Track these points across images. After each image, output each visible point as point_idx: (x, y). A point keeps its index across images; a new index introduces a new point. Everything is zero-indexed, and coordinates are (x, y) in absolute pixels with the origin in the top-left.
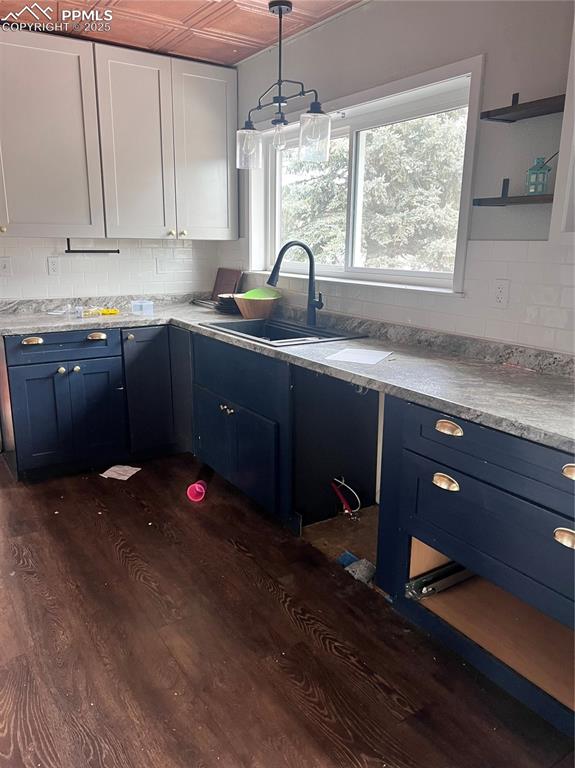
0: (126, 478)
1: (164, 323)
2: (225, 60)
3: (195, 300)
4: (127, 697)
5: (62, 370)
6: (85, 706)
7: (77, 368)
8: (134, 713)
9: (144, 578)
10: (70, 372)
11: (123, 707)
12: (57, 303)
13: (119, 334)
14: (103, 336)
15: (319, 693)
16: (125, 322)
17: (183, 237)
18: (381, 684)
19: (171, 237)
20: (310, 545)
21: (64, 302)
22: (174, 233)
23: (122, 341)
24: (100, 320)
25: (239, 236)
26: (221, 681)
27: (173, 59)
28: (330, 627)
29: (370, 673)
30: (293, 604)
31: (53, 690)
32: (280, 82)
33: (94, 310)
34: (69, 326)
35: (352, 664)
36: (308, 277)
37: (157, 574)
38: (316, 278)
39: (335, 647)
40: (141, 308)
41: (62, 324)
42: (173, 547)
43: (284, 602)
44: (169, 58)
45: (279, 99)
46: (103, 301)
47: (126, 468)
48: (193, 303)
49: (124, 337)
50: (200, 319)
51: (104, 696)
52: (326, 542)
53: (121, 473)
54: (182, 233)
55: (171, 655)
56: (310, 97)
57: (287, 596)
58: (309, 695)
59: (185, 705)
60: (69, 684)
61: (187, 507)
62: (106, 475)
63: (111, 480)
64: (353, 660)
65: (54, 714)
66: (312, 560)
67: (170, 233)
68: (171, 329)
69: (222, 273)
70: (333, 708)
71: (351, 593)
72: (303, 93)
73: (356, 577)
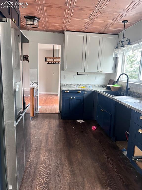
0: (81, 122)
1: (93, 90)
2: (116, 33)
3: (103, 86)
4: (66, 160)
5: (72, 98)
6: (59, 159)
7: (74, 98)
8: (66, 163)
9: (77, 141)
10: (73, 98)
11: (65, 161)
12: (74, 85)
13: (84, 92)
14: (80, 92)
15: (104, 173)
16: (85, 90)
17: (101, 72)
18: (119, 176)
19: (98, 72)
20: (116, 145)
21: (75, 85)
22: (99, 71)
23: (84, 93)
24: (80, 89)
25: (115, 72)
26: (85, 164)
27: (104, 34)
28: (113, 162)
29: (118, 173)
30: (106, 155)
31: (55, 155)
32: (123, 38)
33: (81, 87)
34: (74, 89)
35: (115, 171)
36: (127, 82)
37: (80, 141)
38: (129, 82)
39: (112, 166)
40: (90, 87)
41: (73, 89)
42: (85, 137)
43: (104, 154)
44: (102, 34)
45: (123, 42)
46: (83, 85)
47: (82, 120)
48: (103, 87)
49: (85, 92)
50: (101, 90)
51: (63, 159)
52: (121, 146)
53: (80, 121)
54: (101, 71)
55: (77, 156)
56: (128, 41)
57: (106, 153)
58: (102, 173)
59: (76, 165)
60: (57, 155)
61: (91, 130)
62: (77, 121)
63: (78, 122)
64: (115, 170)
65: (53, 158)
66: (115, 148)
67: (98, 71)
68: (95, 92)
69: (110, 80)
70: (106, 177)
71: (121, 157)
72: (127, 40)
73: (124, 154)
